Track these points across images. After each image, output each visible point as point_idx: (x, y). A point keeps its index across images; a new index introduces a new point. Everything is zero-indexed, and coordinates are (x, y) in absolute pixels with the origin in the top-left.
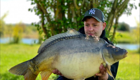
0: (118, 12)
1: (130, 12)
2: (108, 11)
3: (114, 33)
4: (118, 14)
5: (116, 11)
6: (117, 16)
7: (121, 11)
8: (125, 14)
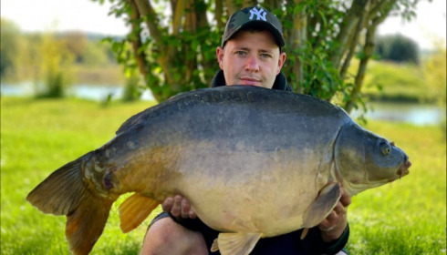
0: (373, 11)
1: (411, 9)
2: (344, 5)
3: (359, 77)
4: (373, 16)
5: (367, 8)
6: (370, 22)
7: (383, 7)
8: (396, 15)
